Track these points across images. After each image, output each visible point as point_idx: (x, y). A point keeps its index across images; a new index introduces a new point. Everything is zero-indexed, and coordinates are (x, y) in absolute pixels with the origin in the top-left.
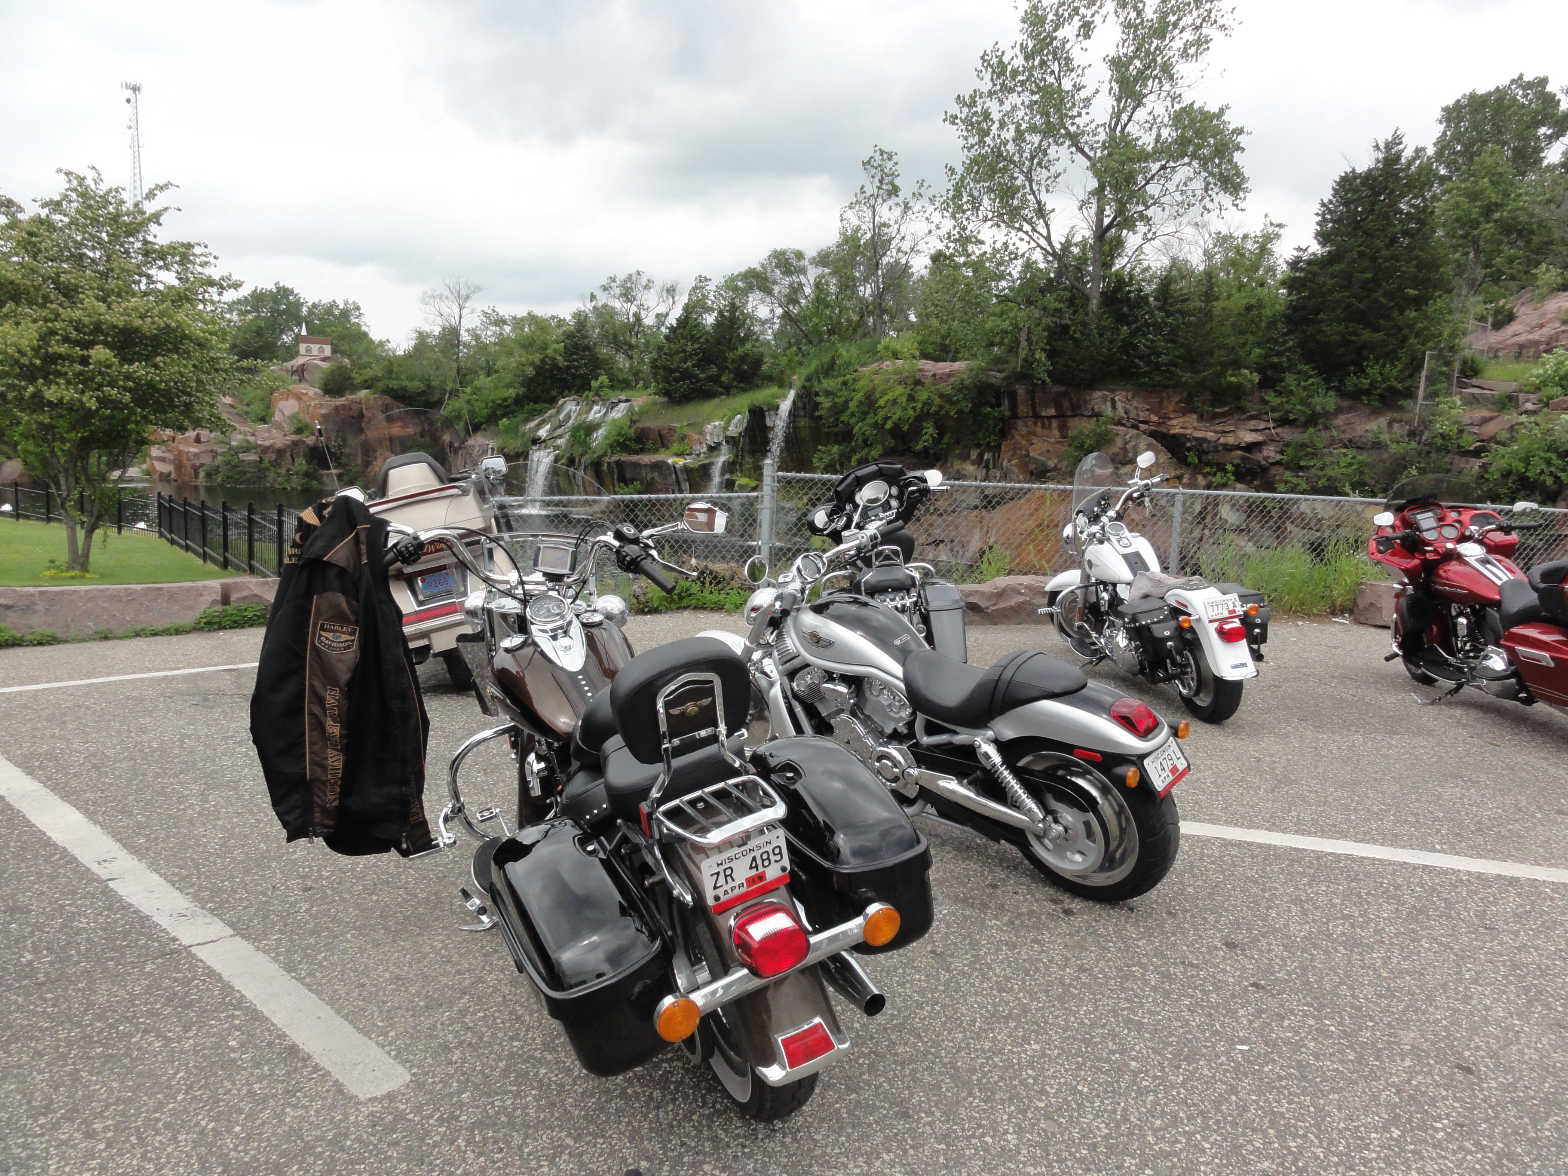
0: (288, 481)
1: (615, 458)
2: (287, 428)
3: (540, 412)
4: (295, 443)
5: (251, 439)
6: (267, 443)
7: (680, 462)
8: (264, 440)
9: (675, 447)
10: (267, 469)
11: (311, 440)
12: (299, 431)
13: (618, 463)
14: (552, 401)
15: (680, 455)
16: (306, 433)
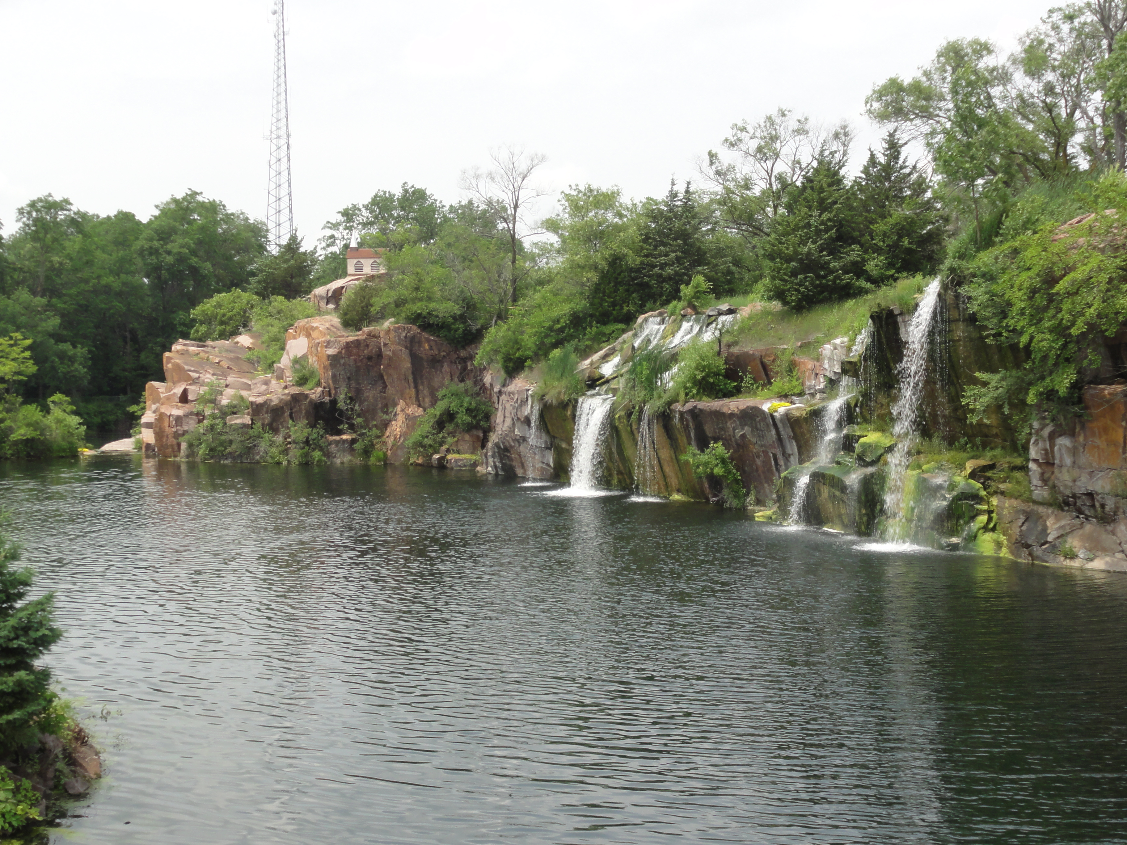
0: (285, 452)
1: (689, 406)
2: (290, 376)
3: (609, 338)
4: (296, 399)
5: (245, 393)
6: (260, 400)
7: (781, 407)
8: (260, 394)
9: (778, 384)
10: (259, 437)
11: (315, 393)
12: (302, 381)
13: (695, 413)
14: (629, 320)
15: (784, 396)
16: (311, 383)
